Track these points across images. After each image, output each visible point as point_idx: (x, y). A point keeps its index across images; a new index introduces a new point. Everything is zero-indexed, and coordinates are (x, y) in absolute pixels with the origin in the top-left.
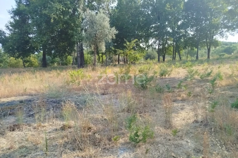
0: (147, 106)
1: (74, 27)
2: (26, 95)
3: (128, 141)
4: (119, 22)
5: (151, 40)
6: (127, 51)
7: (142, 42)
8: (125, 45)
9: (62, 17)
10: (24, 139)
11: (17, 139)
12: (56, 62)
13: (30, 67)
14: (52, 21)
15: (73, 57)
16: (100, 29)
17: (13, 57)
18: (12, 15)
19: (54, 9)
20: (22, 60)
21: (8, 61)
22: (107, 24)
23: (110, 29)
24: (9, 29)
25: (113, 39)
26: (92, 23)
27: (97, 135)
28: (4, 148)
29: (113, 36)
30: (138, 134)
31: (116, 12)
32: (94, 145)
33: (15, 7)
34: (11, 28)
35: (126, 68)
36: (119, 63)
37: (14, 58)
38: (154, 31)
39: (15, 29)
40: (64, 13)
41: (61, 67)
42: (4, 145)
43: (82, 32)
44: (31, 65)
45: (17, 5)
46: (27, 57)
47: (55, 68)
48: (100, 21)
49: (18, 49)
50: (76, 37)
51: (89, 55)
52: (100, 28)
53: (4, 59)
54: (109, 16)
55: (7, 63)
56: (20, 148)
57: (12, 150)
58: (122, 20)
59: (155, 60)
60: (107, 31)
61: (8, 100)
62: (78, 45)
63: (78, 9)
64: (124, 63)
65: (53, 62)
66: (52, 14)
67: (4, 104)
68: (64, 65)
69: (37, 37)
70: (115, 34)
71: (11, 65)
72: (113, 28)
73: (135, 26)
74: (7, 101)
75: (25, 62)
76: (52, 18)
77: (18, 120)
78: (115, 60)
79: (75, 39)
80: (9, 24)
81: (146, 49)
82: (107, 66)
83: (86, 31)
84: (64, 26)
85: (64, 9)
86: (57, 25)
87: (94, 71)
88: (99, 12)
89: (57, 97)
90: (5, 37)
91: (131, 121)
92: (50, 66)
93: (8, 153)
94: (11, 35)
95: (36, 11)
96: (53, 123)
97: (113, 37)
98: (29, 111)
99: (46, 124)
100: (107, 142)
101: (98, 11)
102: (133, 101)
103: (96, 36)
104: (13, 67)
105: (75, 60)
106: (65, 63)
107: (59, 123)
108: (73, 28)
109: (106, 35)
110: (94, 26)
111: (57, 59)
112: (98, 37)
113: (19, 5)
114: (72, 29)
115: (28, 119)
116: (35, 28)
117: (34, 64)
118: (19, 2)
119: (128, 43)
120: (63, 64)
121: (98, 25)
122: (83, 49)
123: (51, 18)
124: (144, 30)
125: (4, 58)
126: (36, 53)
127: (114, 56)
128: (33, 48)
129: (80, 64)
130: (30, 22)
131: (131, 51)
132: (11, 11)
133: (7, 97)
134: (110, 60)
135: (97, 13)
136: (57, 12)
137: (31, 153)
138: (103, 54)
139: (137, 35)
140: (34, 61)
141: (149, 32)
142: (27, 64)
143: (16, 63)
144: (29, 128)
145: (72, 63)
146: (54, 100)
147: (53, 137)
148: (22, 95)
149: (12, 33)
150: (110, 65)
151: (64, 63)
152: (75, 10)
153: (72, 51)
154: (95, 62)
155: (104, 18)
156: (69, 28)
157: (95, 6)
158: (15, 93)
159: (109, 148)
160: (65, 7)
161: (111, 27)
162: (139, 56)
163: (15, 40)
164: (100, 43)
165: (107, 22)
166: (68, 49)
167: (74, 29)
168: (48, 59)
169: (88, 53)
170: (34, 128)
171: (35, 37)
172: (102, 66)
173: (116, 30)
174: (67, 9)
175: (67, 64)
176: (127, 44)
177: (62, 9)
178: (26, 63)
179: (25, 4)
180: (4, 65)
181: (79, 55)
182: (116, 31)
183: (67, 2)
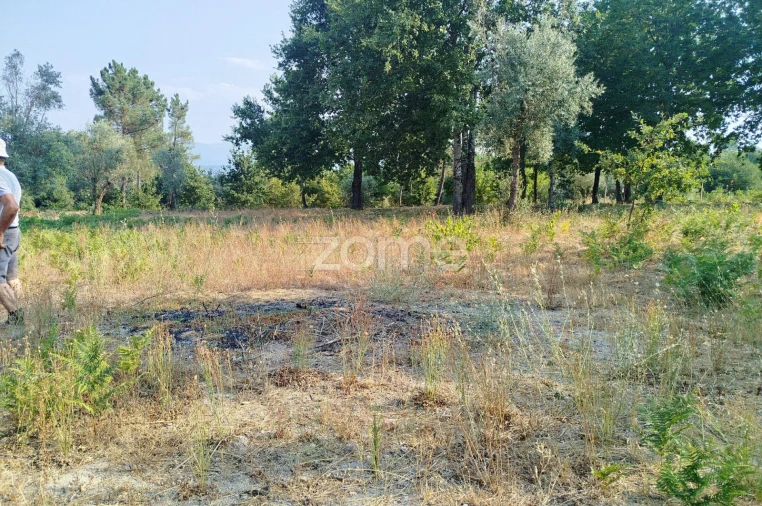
0: (728, 368)
1: (450, 81)
2: (313, 287)
3: (654, 489)
4: (607, 57)
5: (737, 116)
6: (641, 156)
7: (695, 125)
8: (633, 134)
9: (416, 53)
10: (312, 417)
11: (293, 411)
12: (387, 195)
13: (319, 206)
14: (388, 67)
15: (438, 179)
16: (540, 85)
17: (279, 177)
18: (281, 60)
19: (396, 30)
20: (298, 187)
21: (265, 188)
22: (564, 63)
23: (577, 82)
24: (271, 99)
25: (581, 117)
26: (514, 63)
27: (543, 446)
28: (263, 432)
29: (585, 105)
30: (701, 473)
31: (598, 21)
32: (524, 478)
33: (290, 36)
34: (276, 95)
35: (633, 219)
36: (595, 201)
37: (281, 181)
38: (751, 83)
39: (286, 99)
40: (423, 41)
41: (402, 209)
42: (262, 424)
43: (475, 97)
44: (322, 202)
45: (295, 29)
46: (313, 178)
47: (384, 213)
48: (539, 56)
49: (290, 155)
50: (455, 113)
51: (491, 174)
52: (540, 79)
53: (256, 183)
54: (576, 36)
55: (263, 193)
56: (301, 440)
57: (282, 442)
58: (620, 48)
59: (748, 192)
60: (563, 89)
61: (267, 295)
62: (459, 142)
63: (469, 23)
64: (615, 201)
65: (379, 195)
66: (390, 46)
67: (259, 307)
68: (411, 203)
69: (343, 119)
70: (591, 99)
71: (271, 199)
72: (586, 77)
73: (668, 66)
74: (267, 298)
75: (306, 191)
76: (389, 59)
77: (294, 357)
78: (582, 191)
79: (453, 122)
80: (274, 86)
81: (712, 150)
82: (552, 209)
83: (487, 92)
84: (419, 83)
85: (425, 27)
86: (400, 79)
87: (508, 227)
88: (536, 26)
89: (397, 300)
90: (261, 121)
91: (665, 418)
92: (372, 206)
93: (272, 449)
94: (276, 116)
95: (344, 43)
96: (390, 380)
97: (582, 108)
98: (323, 333)
99: (370, 381)
100: (570, 476)
101: (535, 21)
102: (673, 345)
103: (522, 109)
104: (276, 206)
105: (445, 188)
106: (414, 197)
107: (407, 382)
108: (449, 85)
109: (560, 102)
110: (520, 72)
111: (394, 185)
112: (528, 111)
113: (301, 28)
114: (445, 90)
115: (320, 356)
116: (338, 92)
117: (328, 199)
118: (301, 21)
119: (646, 129)
120: (407, 202)
121: (535, 71)
122: (474, 153)
123: (385, 61)
124: (708, 78)
125: (257, 179)
126: (337, 167)
127: (578, 176)
128: (331, 153)
129: (460, 200)
130: (324, 76)
131: (658, 158)
132: (279, 47)
133: (266, 287)
134: (565, 188)
135: (530, 30)
136: (402, 39)
137: (330, 462)
138: (538, 168)
139: (675, 97)
140: (330, 189)
141: (727, 86)
142: (312, 199)
143: (284, 196)
144: (323, 383)
145: (433, 197)
146: (389, 307)
147: (392, 424)
148: (303, 286)
149: (277, 111)
150: (563, 205)
151: (411, 197)
152: (458, 27)
153: (437, 160)
154: (512, 195)
155: (556, 45)
156: (435, 88)
157: (523, 8)
158: (284, 280)
159: (581, 500)
160: (428, 20)
161: (581, 73)
162: (688, 176)
163: (286, 129)
164: (536, 132)
165: (564, 57)
166: (427, 154)
167: (452, 89)
168: (367, 186)
169: (487, 167)
170: (337, 388)
171: (337, 120)
172: (536, 208)
173: (596, 83)
174: (433, 27)
175: (419, 200)
176: (641, 133)
177: (420, 29)
178: (309, 195)
179: (315, 23)
180: (255, 199)
181: (459, 172)
182: (598, 86)
183: (435, 3)
